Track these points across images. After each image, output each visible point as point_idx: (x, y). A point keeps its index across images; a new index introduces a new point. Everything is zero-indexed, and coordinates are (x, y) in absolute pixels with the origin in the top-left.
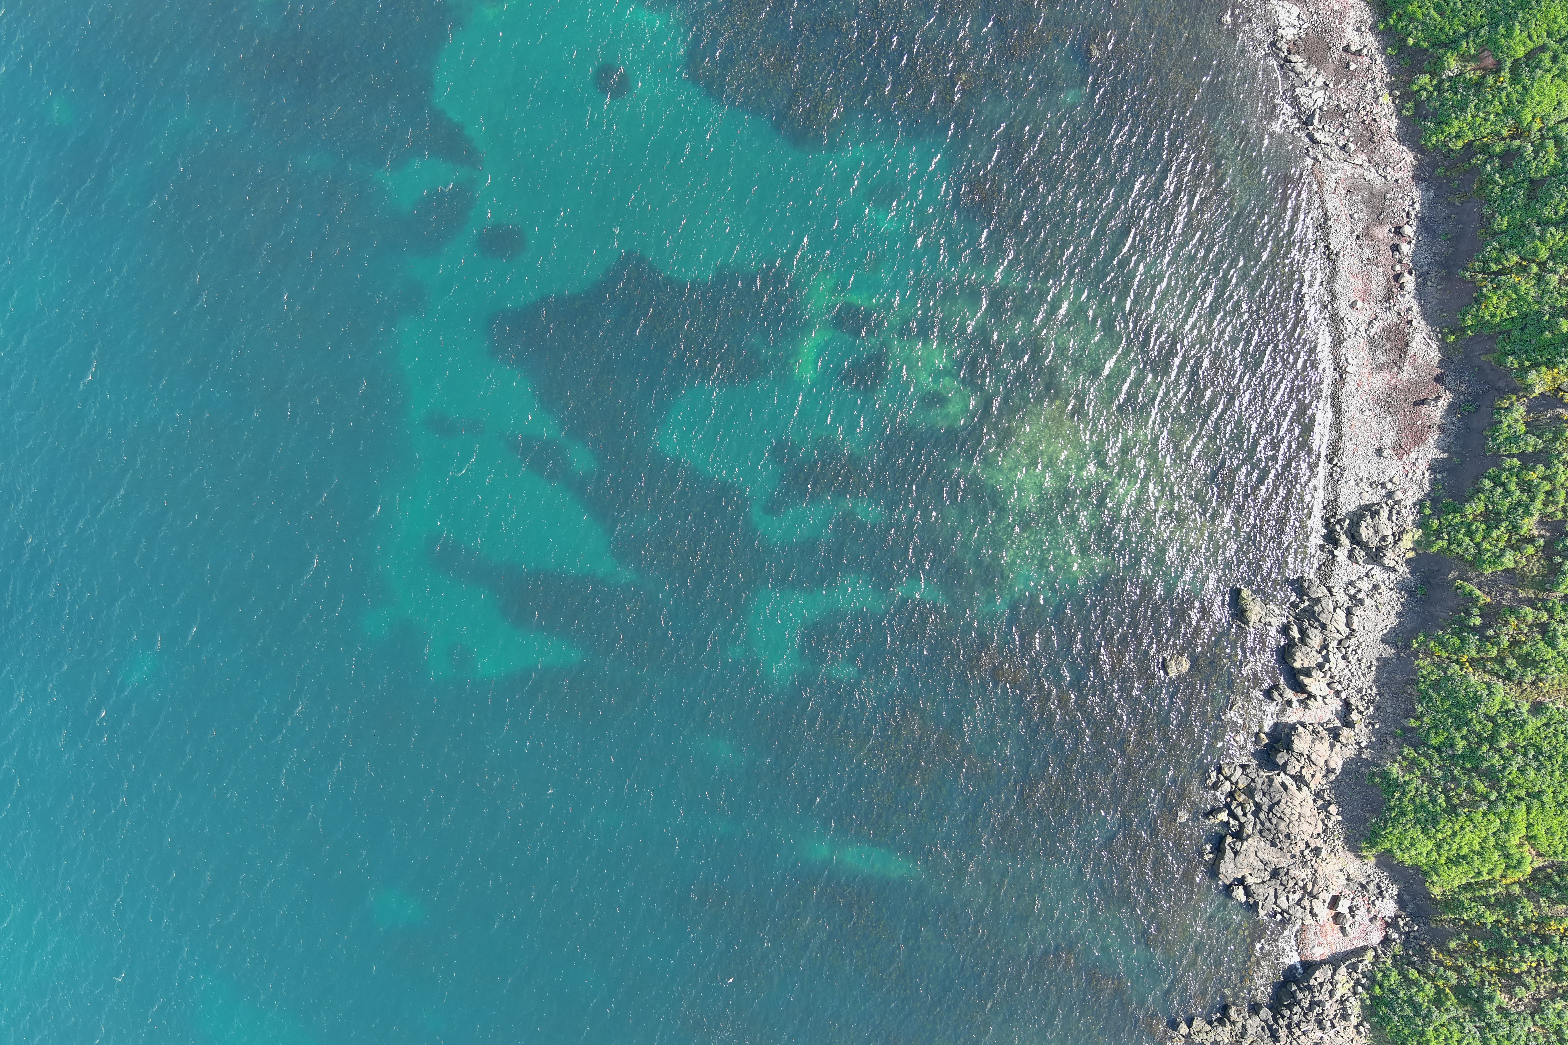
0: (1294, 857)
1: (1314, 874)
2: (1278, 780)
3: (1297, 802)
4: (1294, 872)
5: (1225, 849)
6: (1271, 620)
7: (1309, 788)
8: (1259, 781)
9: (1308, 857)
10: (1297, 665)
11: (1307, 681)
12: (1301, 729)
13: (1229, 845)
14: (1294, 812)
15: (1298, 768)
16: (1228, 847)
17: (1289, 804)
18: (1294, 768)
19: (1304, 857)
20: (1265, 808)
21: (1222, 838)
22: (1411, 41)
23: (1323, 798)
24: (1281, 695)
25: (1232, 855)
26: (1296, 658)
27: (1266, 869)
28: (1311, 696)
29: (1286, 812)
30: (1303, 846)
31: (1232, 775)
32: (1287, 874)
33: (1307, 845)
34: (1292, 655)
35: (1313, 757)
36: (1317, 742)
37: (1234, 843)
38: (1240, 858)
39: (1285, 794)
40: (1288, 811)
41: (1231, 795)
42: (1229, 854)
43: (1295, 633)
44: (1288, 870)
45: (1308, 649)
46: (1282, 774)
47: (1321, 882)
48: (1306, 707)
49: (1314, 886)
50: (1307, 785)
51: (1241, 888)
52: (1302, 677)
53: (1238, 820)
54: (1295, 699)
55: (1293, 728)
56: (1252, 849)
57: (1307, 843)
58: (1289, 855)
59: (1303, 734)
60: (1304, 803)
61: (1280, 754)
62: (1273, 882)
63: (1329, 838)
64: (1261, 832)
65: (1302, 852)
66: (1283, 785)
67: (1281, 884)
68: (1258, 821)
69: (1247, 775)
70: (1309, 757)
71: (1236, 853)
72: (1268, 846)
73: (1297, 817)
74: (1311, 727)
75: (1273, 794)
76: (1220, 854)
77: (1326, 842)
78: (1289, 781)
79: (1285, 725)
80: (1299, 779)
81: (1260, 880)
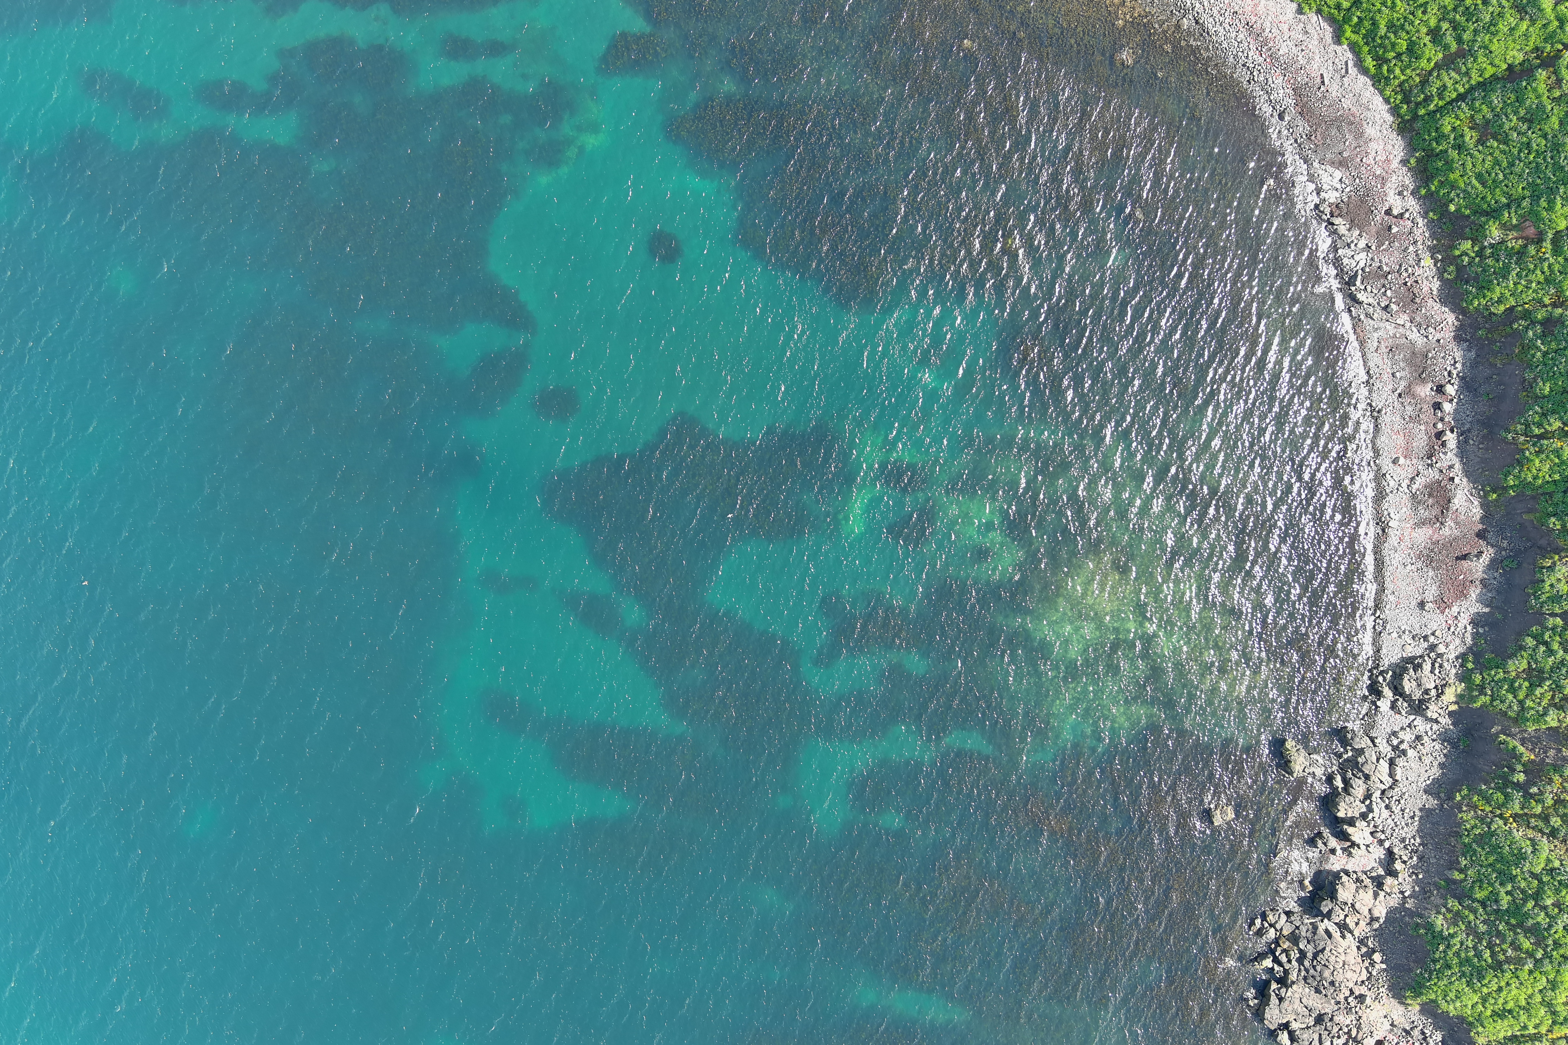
0: (1338, 1003)
1: (1358, 1020)
2: (1322, 927)
3: (1341, 950)
4: (1340, 1018)
5: (1270, 996)
6: (1315, 770)
7: (1353, 935)
8: (1303, 929)
9: (1353, 1004)
10: (1341, 814)
11: (1350, 830)
12: (1345, 878)
13: (1274, 991)
14: (1338, 960)
15: (1342, 917)
16: (1273, 994)
17: (1333, 952)
18: (1339, 915)
19: (1348, 1004)
20: (1310, 955)
21: (1267, 983)
22: (1452, 208)
23: (1366, 946)
24: (1325, 844)
25: (1277, 1001)
26: (1339, 808)
27: (1310, 1015)
28: (1353, 844)
29: (1330, 959)
30: (1348, 993)
31: (1276, 922)
32: (1331, 1020)
33: (1352, 992)
34: (1335, 805)
35: (1357, 906)
36: (1361, 891)
37: (1279, 989)
38: (1285, 1004)
39: (1329, 942)
40: (1332, 959)
41: (1277, 942)
42: (1274, 1000)
43: (1339, 783)
44: (1333, 1016)
45: (1352, 799)
46: (1326, 920)
47: (1365, 1029)
48: (1350, 855)
49: (1358, 1032)
50: (1351, 932)
51: (1286, 1033)
52: (1345, 827)
53: (1283, 966)
54: (1338, 848)
55: (1337, 876)
56: (1297, 996)
57: (1351, 990)
58: (1333, 1001)
59: (1347, 883)
60: (1348, 951)
61: (1324, 903)
62: (1318, 1028)
63: (1373, 985)
64: (1305, 978)
65: (1346, 999)
66: (1327, 932)
67: (1326, 1029)
68: (1302, 968)
69: (1291, 922)
70: (1353, 905)
71: (1281, 999)
72: (1313, 992)
73: (1341, 965)
74: (1355, 876)
75: (1317, 942)
76: (1264, 1000)
77: (1370, 989)
78: (1333, 928)
79: (1329, 872)
80: (1343, 927)
81: (1304, 1026)
